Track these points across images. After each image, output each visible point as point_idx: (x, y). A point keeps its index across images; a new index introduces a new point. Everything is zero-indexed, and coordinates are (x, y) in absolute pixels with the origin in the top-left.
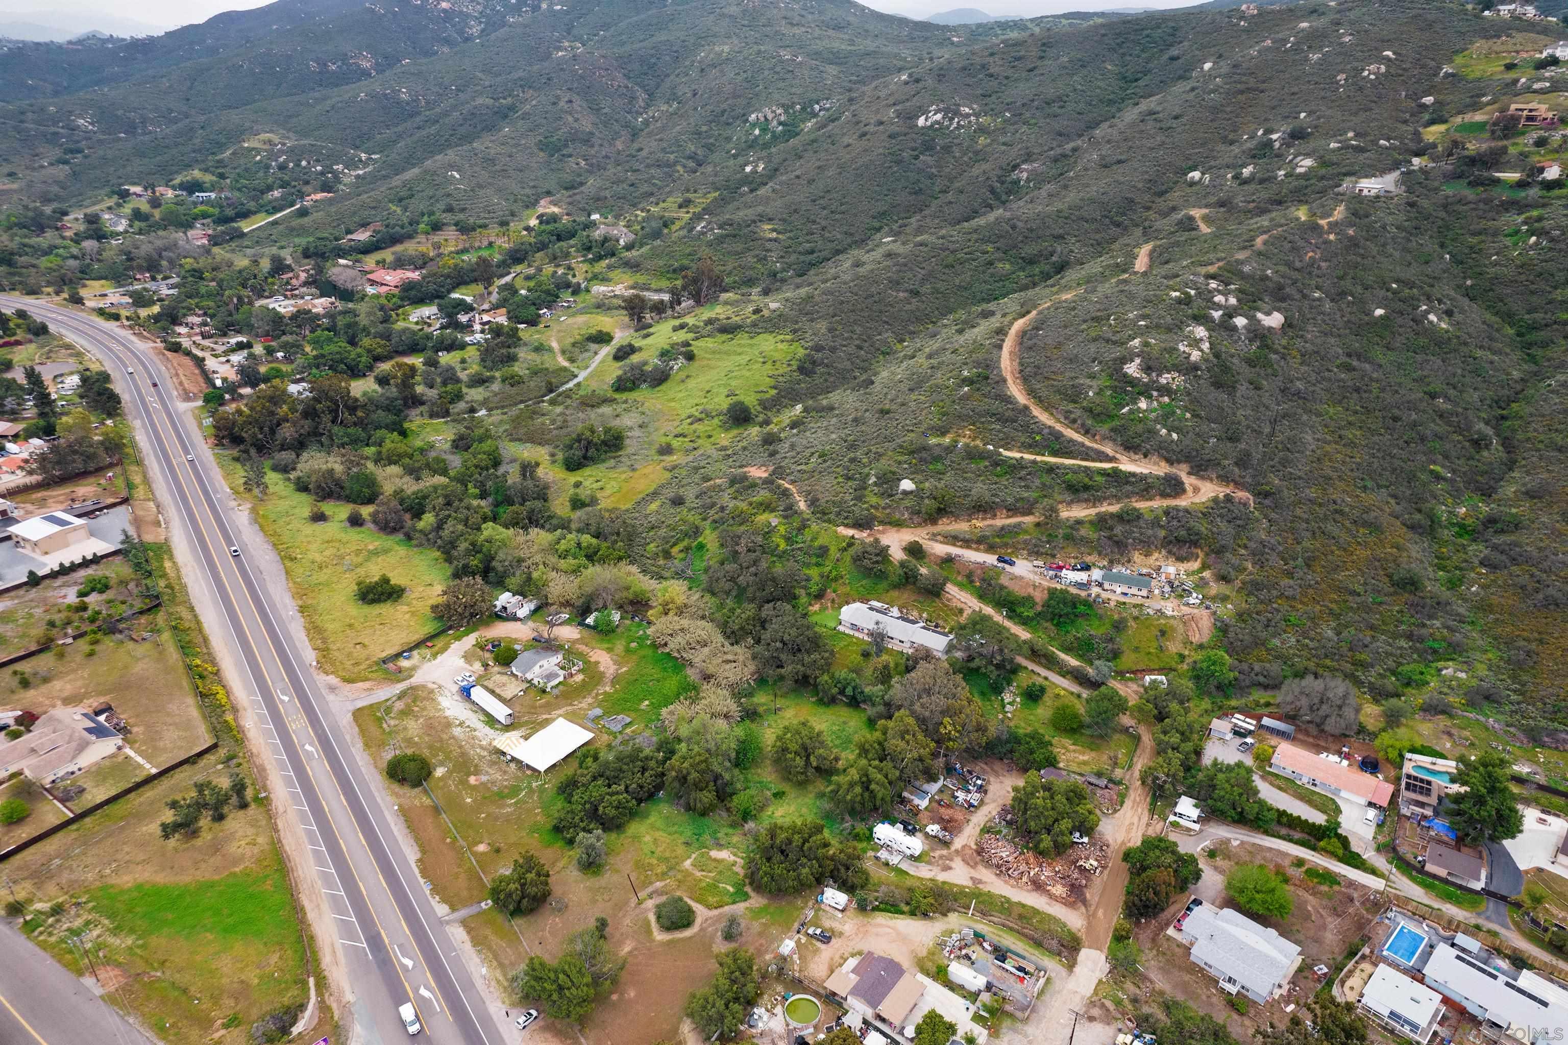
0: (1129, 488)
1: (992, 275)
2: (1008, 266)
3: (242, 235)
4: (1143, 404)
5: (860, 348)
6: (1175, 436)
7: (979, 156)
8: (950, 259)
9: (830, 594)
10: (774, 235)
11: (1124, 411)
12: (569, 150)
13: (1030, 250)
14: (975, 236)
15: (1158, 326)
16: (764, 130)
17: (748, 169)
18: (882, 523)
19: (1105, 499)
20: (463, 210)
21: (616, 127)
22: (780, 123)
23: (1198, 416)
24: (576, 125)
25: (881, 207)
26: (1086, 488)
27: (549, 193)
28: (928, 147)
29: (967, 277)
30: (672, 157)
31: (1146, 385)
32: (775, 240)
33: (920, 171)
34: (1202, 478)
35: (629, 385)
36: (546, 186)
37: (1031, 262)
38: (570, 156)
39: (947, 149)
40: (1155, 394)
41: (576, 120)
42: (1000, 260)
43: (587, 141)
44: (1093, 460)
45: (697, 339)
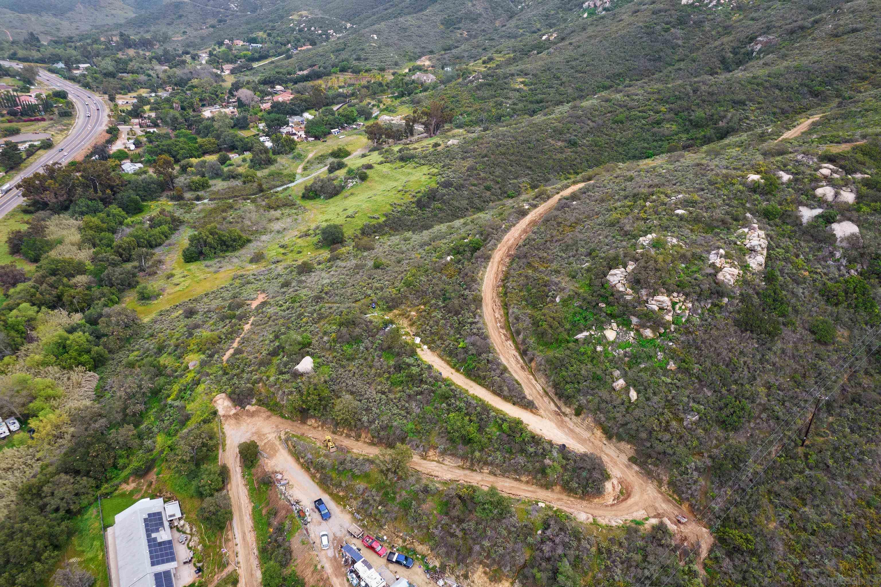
0: (521, 459)
1: (654, 134)
2: (674, 127)
3: (252, 69)
4: (611, 335)
5: (488, 189)
6: (633, 395)
7: (727, 30)
8: (621, 117)
9: (152, 476)
10: (522, 86)
11: (581, 336)
12: (461, 25)
13: (699, 114)
14: (656, 96)
15: (697, 220)
16: (591, 14)
17: (544, 38)
18: (260, 403)
19: (486, 463)
20: (366, 59)
21: (500, 11)
22: (605, 9)
23: (687, 371)
24: (472, 9)
25: (617, 69)
26: (467, 441)
27: (431, 52)
28: (681, 22)
29: (629, 134)
30: (521, 31)
31: (626, 305)
32: (518, 90)
33: (666, 42)
34: (649, 475)
35: (311, 194)
36: (431, 47)
37: (697, 125)
38: (459, 28)
39: (699, 24)
40: (634, 320)
41: (474, 5)
42: (668, 121)
43: (474, 20)
44: (506, 398)
45: (381, 163)
